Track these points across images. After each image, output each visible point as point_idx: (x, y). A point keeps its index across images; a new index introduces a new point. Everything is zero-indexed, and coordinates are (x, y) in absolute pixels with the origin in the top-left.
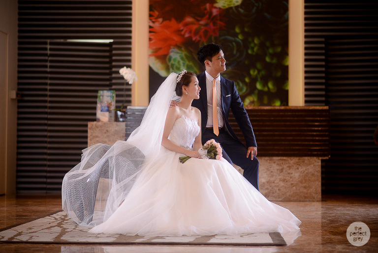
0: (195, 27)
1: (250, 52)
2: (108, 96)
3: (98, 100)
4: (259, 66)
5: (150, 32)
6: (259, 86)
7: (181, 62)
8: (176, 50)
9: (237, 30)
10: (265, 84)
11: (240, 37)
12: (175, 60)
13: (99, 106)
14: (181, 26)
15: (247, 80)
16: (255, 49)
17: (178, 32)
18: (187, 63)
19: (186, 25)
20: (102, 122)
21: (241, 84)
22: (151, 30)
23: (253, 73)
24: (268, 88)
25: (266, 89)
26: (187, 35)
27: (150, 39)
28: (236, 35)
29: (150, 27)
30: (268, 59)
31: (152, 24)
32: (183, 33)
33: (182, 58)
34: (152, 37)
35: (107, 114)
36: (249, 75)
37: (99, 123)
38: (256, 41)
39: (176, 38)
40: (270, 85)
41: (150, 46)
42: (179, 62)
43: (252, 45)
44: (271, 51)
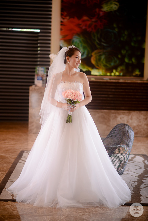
0: (89, 23)
1: (122, 39)
2: (42, 71)
3: (35, 73)
4: (127, 48)
5: (61, 25)
6: (126, 60)
7: (80, 44)
8: (77, 37)
9: (115, 26)
10: (130, 59)
11: (116, 30)
12: (76, 42)
13: (36, 77)
14: (80, 22)
15: (119, 56)
16: (125, 38)
17: (78, 25)
18: (84, 45)
19: (84, 21)
20: (38, 87)
21: (116, 59)
22: (62, 23)
23: (123, 52)
24: (132, 62)
25: (131, 62)
26: (84, 28)
27: (61, 29)
28: (114, 28)
29: (61, 22)
30: (133, 44)
31: (62, 20)
32: (81, 26)
33: (80, 42)
34: (62, 28)
35: (41, 82)
36: (121, 54)
37: (37, 88)
38: (126, 33)
39: (77, 29)
40: (133, 60)
41: (61, 33)
42: (78, 44)
43: (123, 35)
44: (135, 39)
